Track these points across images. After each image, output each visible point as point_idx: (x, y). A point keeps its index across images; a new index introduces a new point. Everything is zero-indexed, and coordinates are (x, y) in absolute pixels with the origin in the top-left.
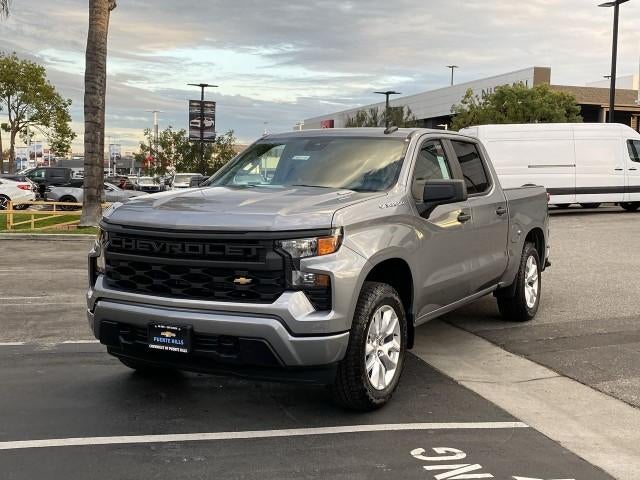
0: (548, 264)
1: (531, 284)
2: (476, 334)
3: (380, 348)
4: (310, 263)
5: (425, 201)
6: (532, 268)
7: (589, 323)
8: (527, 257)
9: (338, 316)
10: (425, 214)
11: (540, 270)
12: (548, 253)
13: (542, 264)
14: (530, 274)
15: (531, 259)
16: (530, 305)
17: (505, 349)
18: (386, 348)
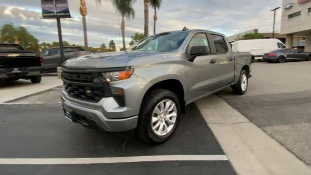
0: (251, 76)
1: (244, 83)
2: (224, 99)
3: (165, 117)
4: (115, 84)
5: (191, 55)
6: (244, 78)
7: (264, 96)
8: (243, 74)
9: (129, 109)
10: (192, 60)
11: (247, 78)
12: (251, 73)
13: (248, 76)
14: (244, 80)
15: (244, 75)
16: (243, 89)
17: (232, 107)
18: (168, 116)
